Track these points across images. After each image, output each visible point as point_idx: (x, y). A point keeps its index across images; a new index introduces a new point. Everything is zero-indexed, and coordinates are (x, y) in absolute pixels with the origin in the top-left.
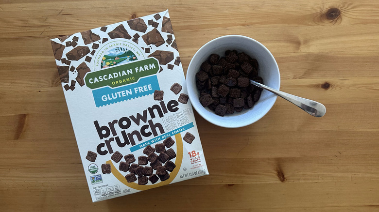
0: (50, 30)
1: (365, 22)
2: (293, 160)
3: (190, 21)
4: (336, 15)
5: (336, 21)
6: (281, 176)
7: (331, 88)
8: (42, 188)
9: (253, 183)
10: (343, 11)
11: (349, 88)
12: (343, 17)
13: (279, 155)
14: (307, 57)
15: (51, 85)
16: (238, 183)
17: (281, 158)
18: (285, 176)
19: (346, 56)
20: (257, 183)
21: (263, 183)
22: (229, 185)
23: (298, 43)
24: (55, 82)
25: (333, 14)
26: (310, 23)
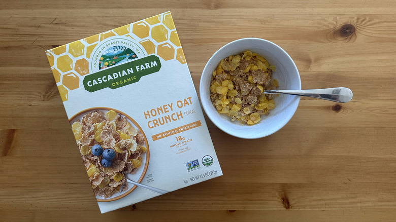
4: (350, 32)
5: (351, 38)
7: (342, 111)
10: (358, 28)
11: (361, 111)
12: (358, 35)
25: (347, 31)
26: (322, 40)
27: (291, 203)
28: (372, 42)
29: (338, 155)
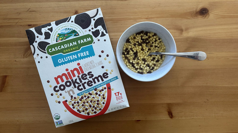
0: (22, 21)
1: (224, 17)
2: (178, 104)
3: (113, 16)
4: (205, 12)
5: (206, 16)
6: (171, 114)
8: (18, 123)
9: (153, 119)
10: (210, 10)
12: (210, 14)
13: (169, 102)
14: (187, 39)
15: (23, 57)
16: (143, 119)
17: (170, 103)
18: (173, 114)
19: (212, 38)
20: (155, 119)
21: (159, 119)
22: (137, 120)
23: (181, 30)
24: (25, 55)
25: (203, 12)
26: (189, 18)
28: (218, 18)
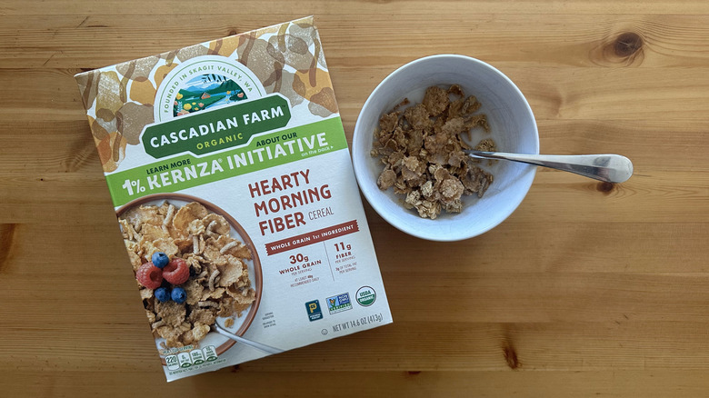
4: (632, 47)
5: (634, 59)
7: (614, 192)
10: (648, 40)
11: (650, 192)
12: (647, 52)
14: (572, 128)
15: (65, 168)
24: (72, 163)
25: (627, 45)
26: (581, 62)
27: (520, 357)
28: (672, 66)
29: (605, 271)
